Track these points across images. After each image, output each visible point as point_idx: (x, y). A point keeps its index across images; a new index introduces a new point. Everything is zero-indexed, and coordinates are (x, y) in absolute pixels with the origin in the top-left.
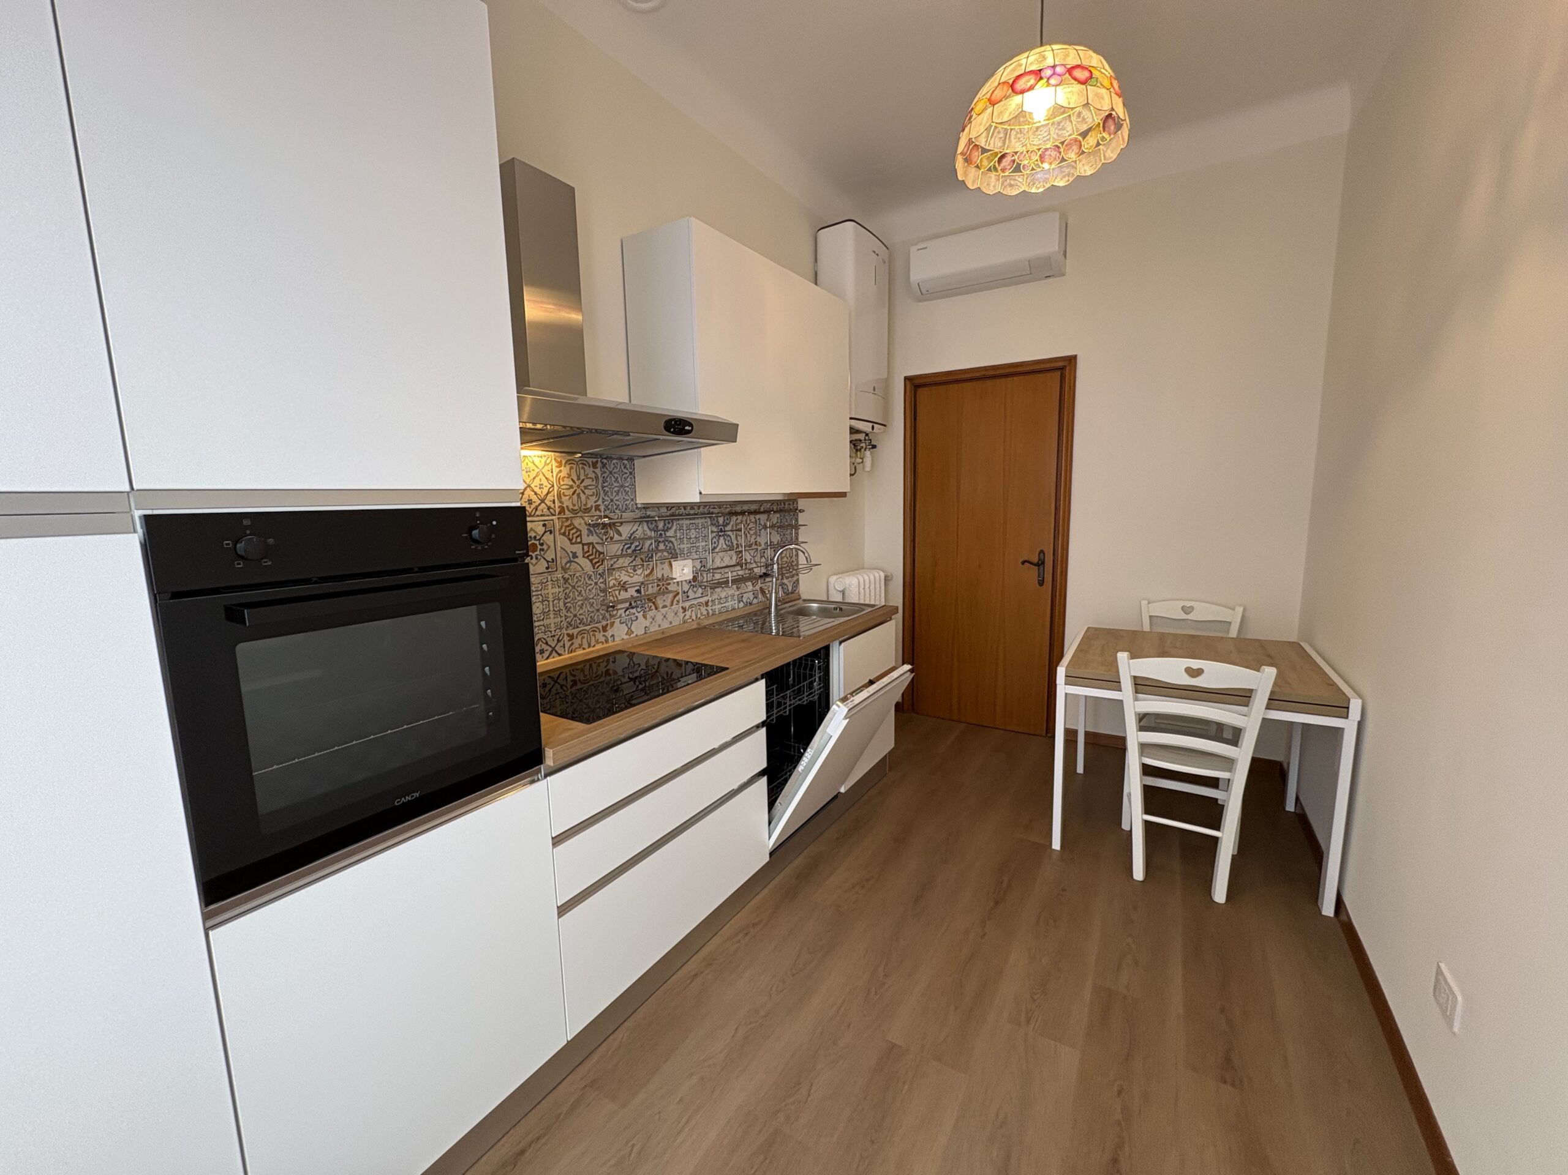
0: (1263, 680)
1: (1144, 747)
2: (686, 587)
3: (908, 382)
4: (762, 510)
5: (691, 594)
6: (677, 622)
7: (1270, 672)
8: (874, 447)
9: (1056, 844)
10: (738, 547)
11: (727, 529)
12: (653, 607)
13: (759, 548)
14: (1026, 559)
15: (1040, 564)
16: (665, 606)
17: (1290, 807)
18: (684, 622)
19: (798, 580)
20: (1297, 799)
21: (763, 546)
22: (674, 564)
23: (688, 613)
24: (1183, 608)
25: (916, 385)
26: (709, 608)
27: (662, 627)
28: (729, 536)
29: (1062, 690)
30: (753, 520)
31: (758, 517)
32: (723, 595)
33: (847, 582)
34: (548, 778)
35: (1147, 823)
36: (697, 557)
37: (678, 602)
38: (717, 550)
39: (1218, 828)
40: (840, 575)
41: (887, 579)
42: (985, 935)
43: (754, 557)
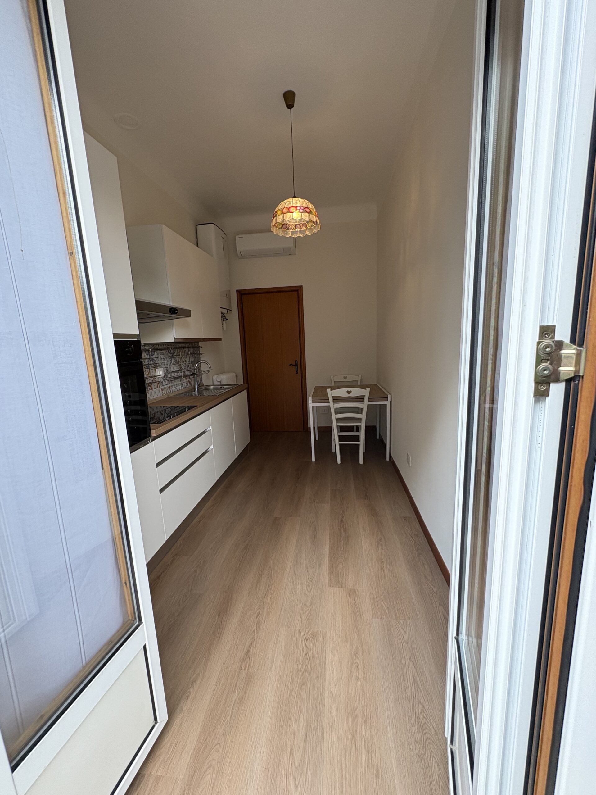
0: (366, 392)
1: (338, 420)
2: (162, 380)
3: (238, 292)
4: (186, 347)
5: (164, 383)
6: (160, 395)
7: (368, 389)
8: (227, 320)
9: (314, 460)
10: (179, 363)
11: (175, 355)
12: (151, 389)
13: (187, 363)
14: (290, 364)
15: (296, 365)
16: (155, 388)
17: (378, 438)
18: (163, 395)
19: (202, 377)
20: (380, 434)
21: (188, 362)
22: (157, 370)
23: (164, 391)
24: (344, 377)
25: (241, 294)
26: (171, 389)
27: (155, 397)
28: (175, 358)
29: (311, 404)
30: (183, 351)
31: (185, 349)
32: (175, 384)
33: (222, 377)
34: (153, 441)
35: (340, 445)
36: (164, 367)
37: (159, 386)
38: (171, 364)
39: (359, 441)
40: (218, 375)
41: (236, 376)
42: (297, 487)
43: (185, 367)
